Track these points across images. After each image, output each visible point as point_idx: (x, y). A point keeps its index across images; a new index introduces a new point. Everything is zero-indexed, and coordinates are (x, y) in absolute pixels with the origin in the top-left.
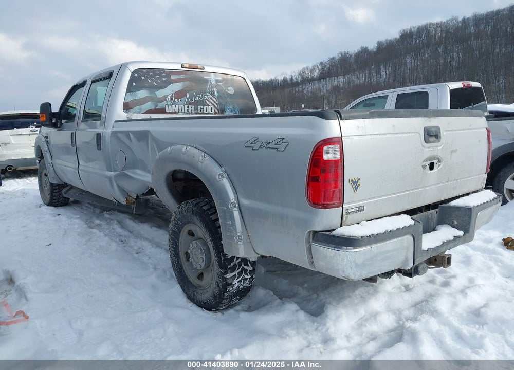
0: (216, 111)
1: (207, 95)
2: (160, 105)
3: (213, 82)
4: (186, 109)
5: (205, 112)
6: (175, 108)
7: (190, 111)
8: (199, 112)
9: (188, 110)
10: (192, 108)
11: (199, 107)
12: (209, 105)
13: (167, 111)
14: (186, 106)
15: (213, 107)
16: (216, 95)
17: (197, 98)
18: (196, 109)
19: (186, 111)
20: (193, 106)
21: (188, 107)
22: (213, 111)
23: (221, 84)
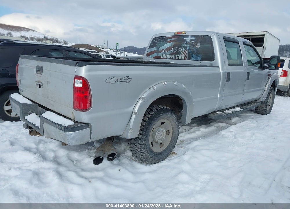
0: (186, 58)
1: (183, 49)
2: (159, 55)
3: (189, 41)
4: (170, 56)
5: (179, 58)
6: (165, 56)
7: (172, 58)
8: (176, 58)
9: (171, 57)
10: (173, 56)
11: (177, 55)
12: (182, 55)
13: (162, 57)
14: (170, 55)
15: (184, 56)
16: (188, 49)
17: (177, 51)
18: (175, 57)
19: (170, 58)
20: (173, 55)
21: (171, 56)
22: (184, 58)
23: (193, 41)
